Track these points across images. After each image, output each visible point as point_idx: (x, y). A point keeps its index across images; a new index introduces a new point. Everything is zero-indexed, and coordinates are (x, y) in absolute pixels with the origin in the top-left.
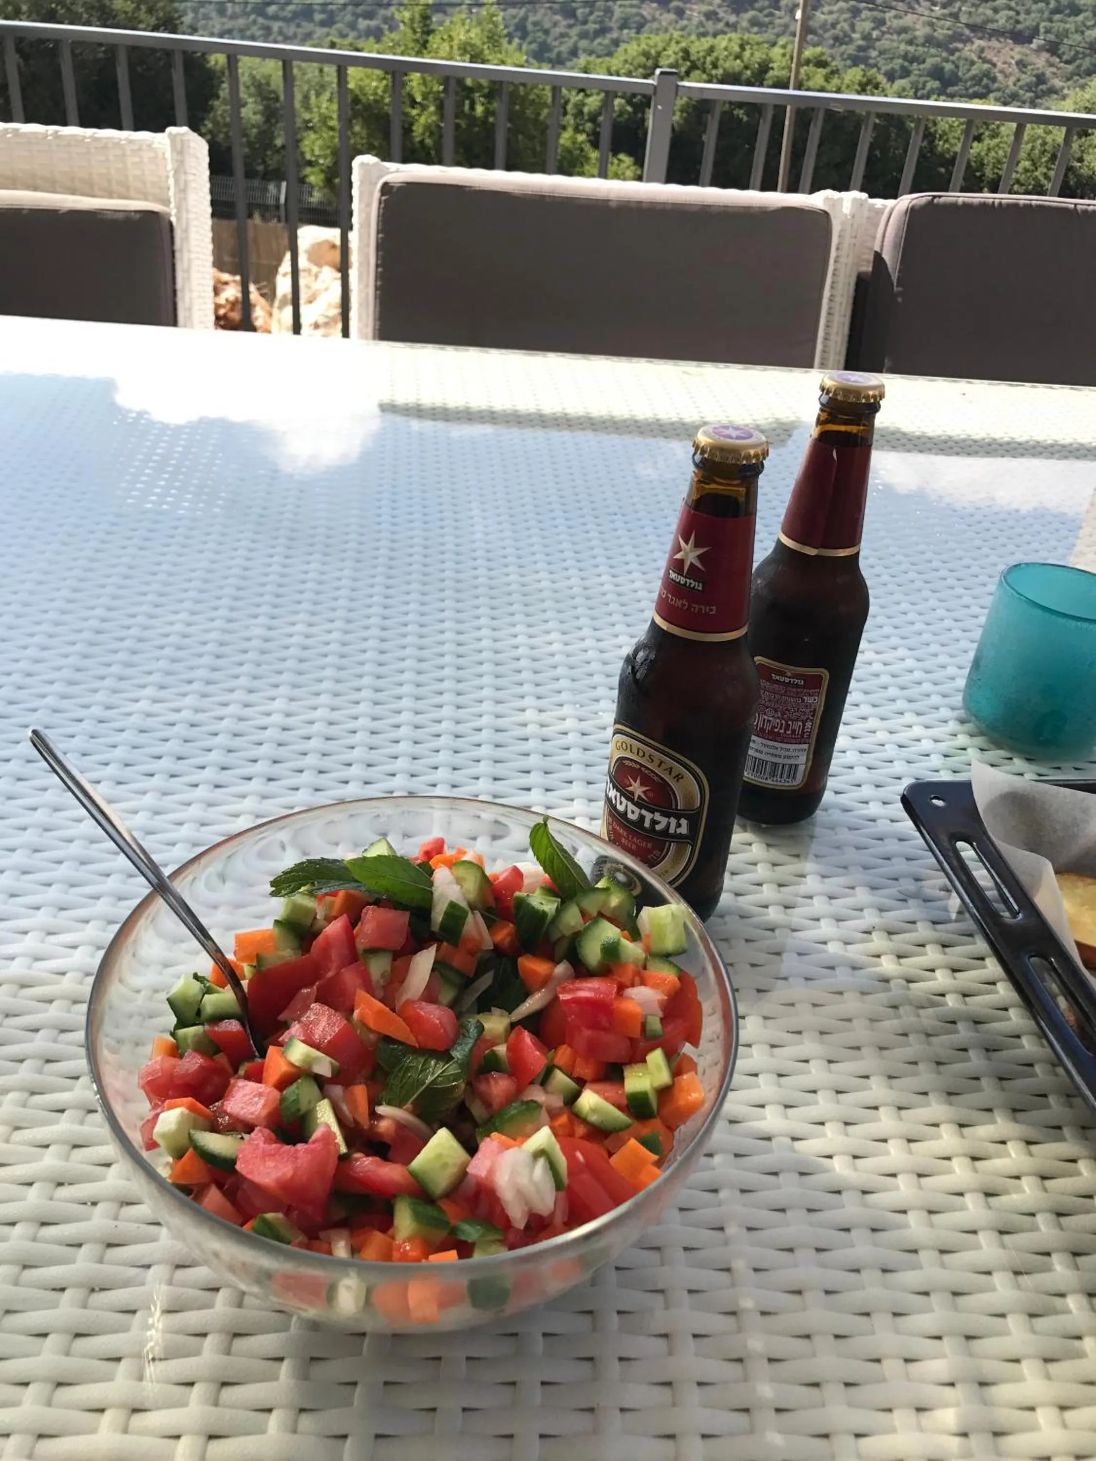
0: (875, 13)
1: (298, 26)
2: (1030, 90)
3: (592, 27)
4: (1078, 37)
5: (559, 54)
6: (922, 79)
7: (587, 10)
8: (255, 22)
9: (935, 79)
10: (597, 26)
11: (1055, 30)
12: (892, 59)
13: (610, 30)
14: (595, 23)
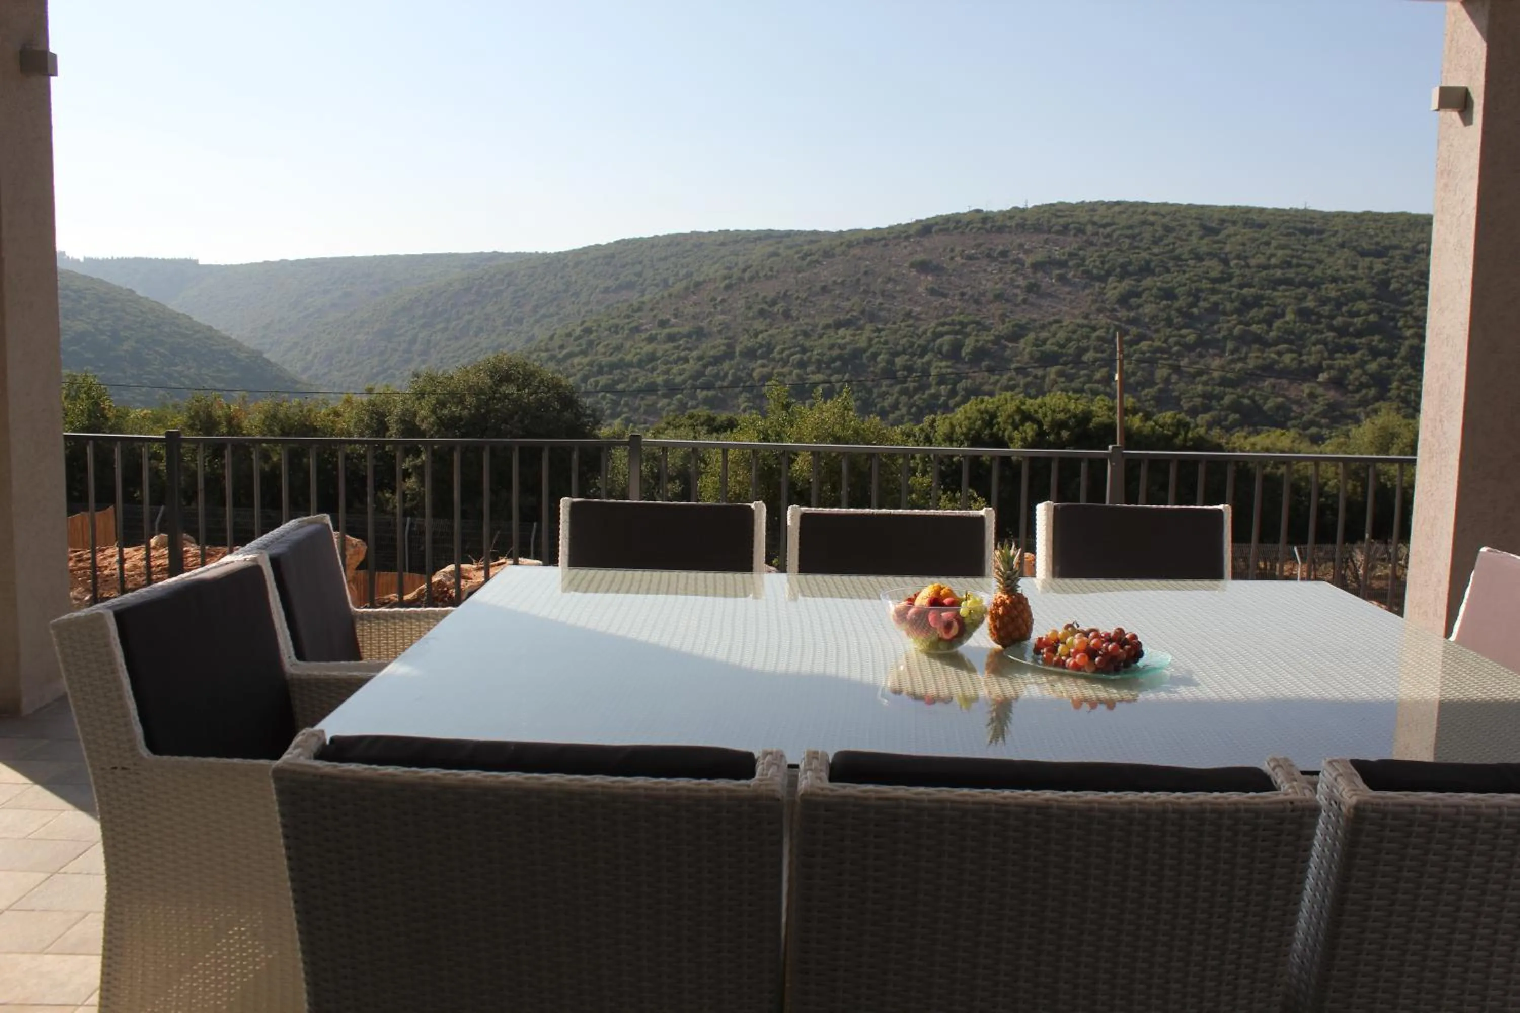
0: (1170, 362)
1: (643, 399)
2: (1325, 417)
3: (911, 385)
4: (1358, 372)
5: (882, 408)
6: (1223, 413)
7: (906, 373)
8: (604, 398)
9: (1235, 412)
10: (916, 384)
11: (1336, 366)
12: (1192, 397)
13: (929, 386)
14: (914, 381)
